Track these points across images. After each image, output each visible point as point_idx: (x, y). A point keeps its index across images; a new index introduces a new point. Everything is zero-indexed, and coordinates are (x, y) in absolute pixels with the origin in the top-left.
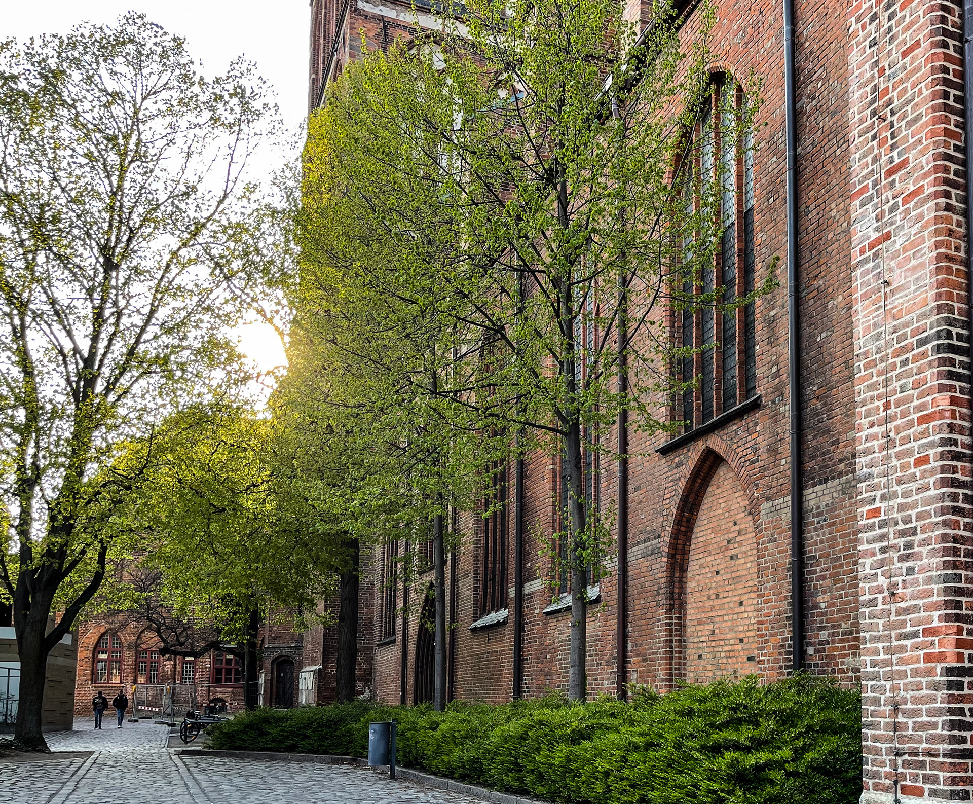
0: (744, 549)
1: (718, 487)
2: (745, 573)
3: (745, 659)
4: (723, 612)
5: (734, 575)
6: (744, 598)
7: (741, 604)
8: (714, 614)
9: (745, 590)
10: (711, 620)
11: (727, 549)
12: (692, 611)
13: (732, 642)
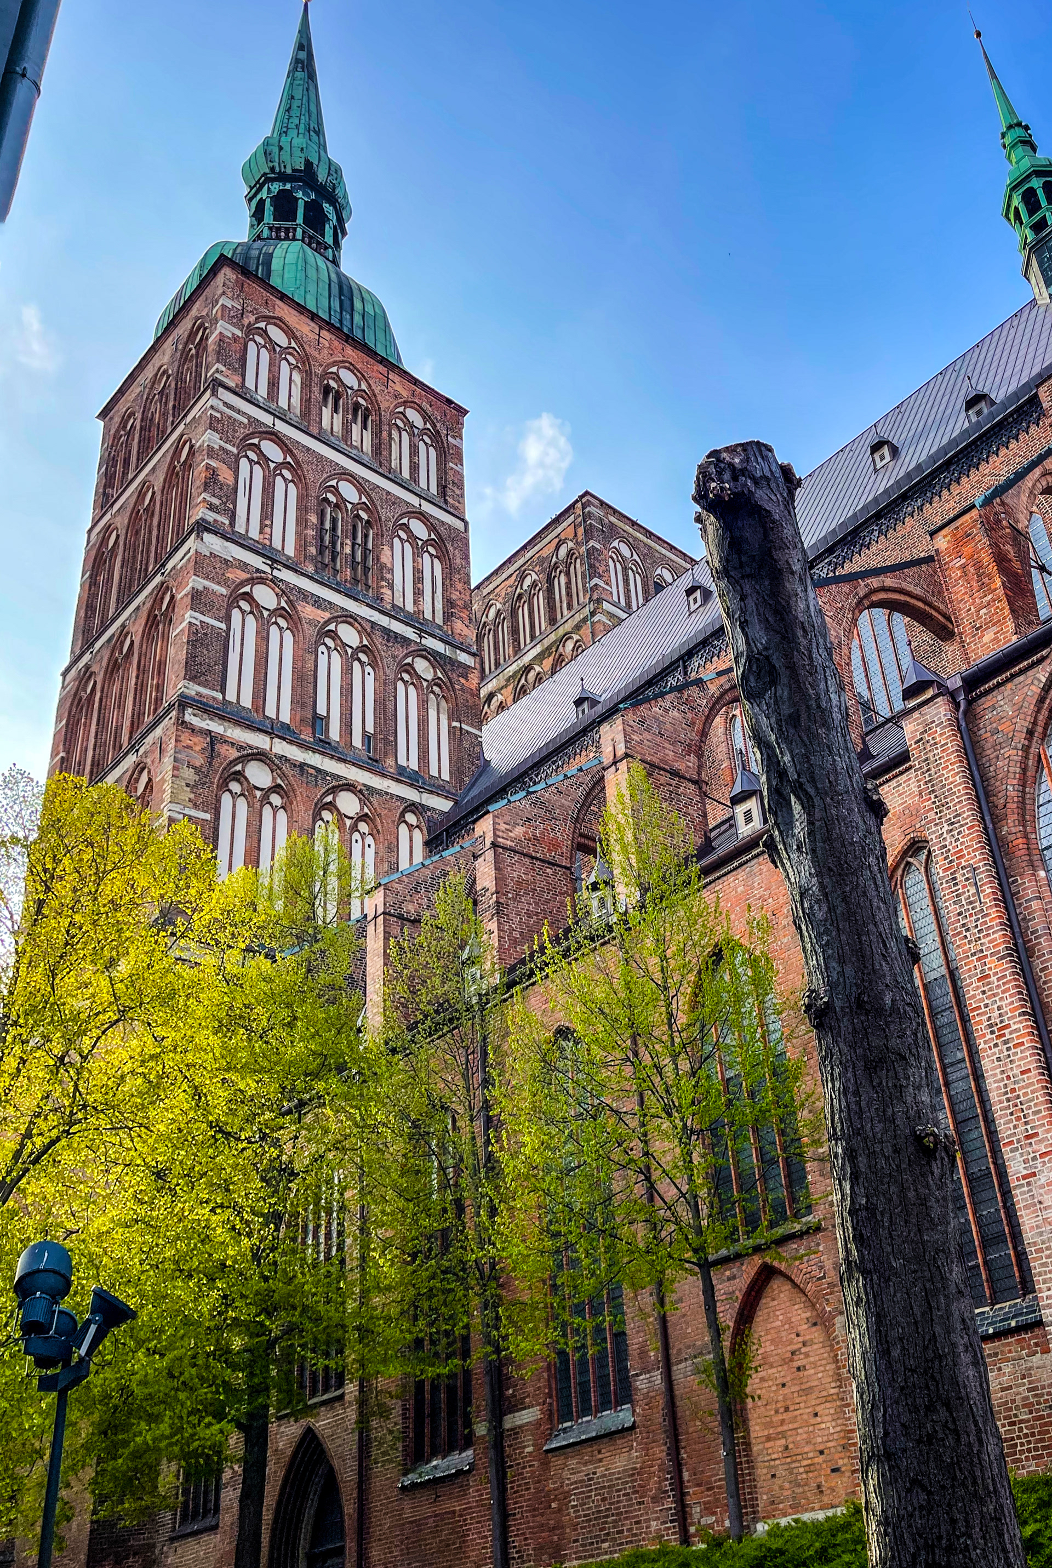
0: (812, 1359)
1: (774, 1300)
2: (816, 1383)
3: (829, 1471)
4: (795, 1425)
5: (803, 1387)
6: (818, 1409)
7: (816, 1415)
8: (785, 1428)
9: (818, 1401)
10: (783, 1435)
11: (792, 1360)
12: (757, 1428)
13: (811, 1455)
